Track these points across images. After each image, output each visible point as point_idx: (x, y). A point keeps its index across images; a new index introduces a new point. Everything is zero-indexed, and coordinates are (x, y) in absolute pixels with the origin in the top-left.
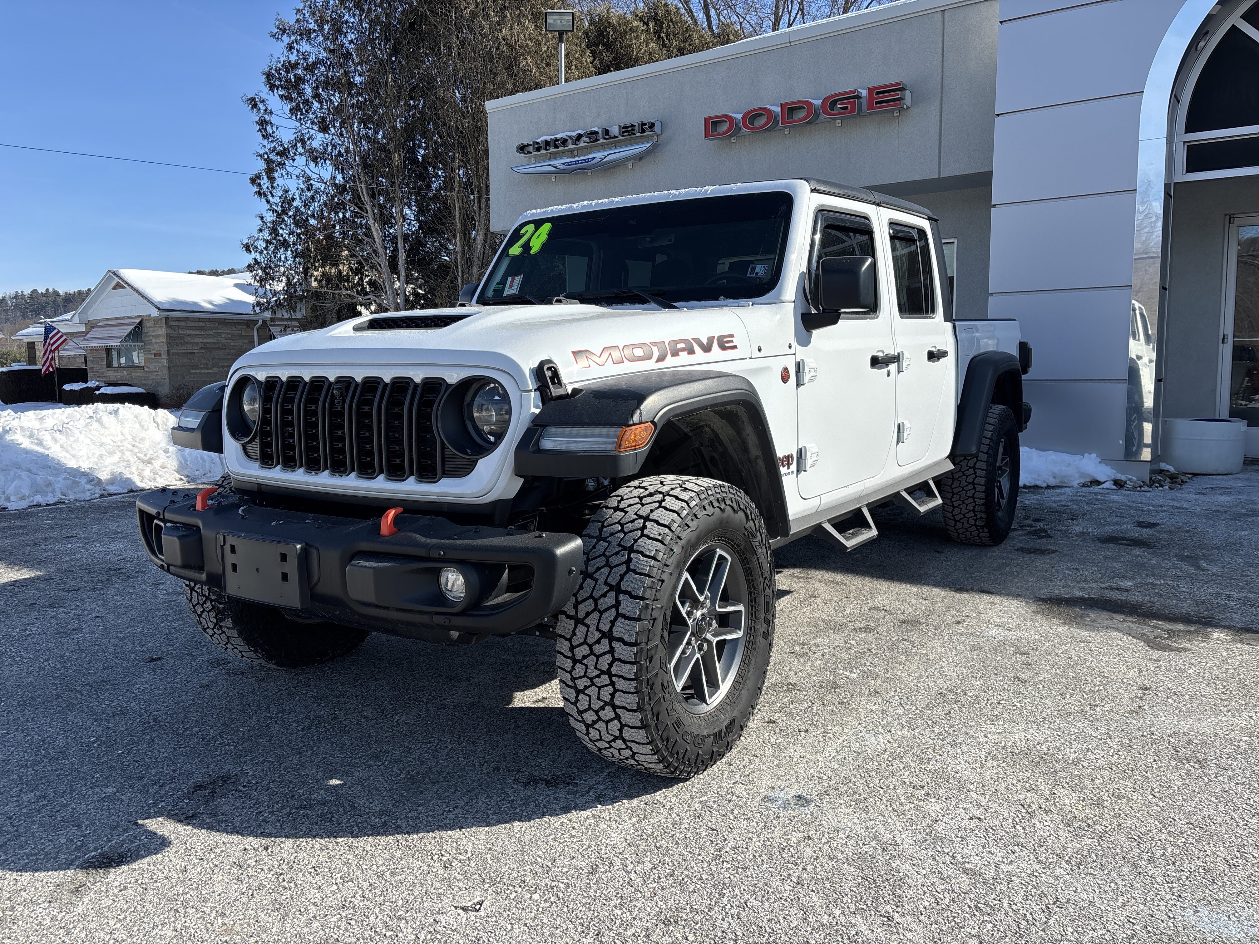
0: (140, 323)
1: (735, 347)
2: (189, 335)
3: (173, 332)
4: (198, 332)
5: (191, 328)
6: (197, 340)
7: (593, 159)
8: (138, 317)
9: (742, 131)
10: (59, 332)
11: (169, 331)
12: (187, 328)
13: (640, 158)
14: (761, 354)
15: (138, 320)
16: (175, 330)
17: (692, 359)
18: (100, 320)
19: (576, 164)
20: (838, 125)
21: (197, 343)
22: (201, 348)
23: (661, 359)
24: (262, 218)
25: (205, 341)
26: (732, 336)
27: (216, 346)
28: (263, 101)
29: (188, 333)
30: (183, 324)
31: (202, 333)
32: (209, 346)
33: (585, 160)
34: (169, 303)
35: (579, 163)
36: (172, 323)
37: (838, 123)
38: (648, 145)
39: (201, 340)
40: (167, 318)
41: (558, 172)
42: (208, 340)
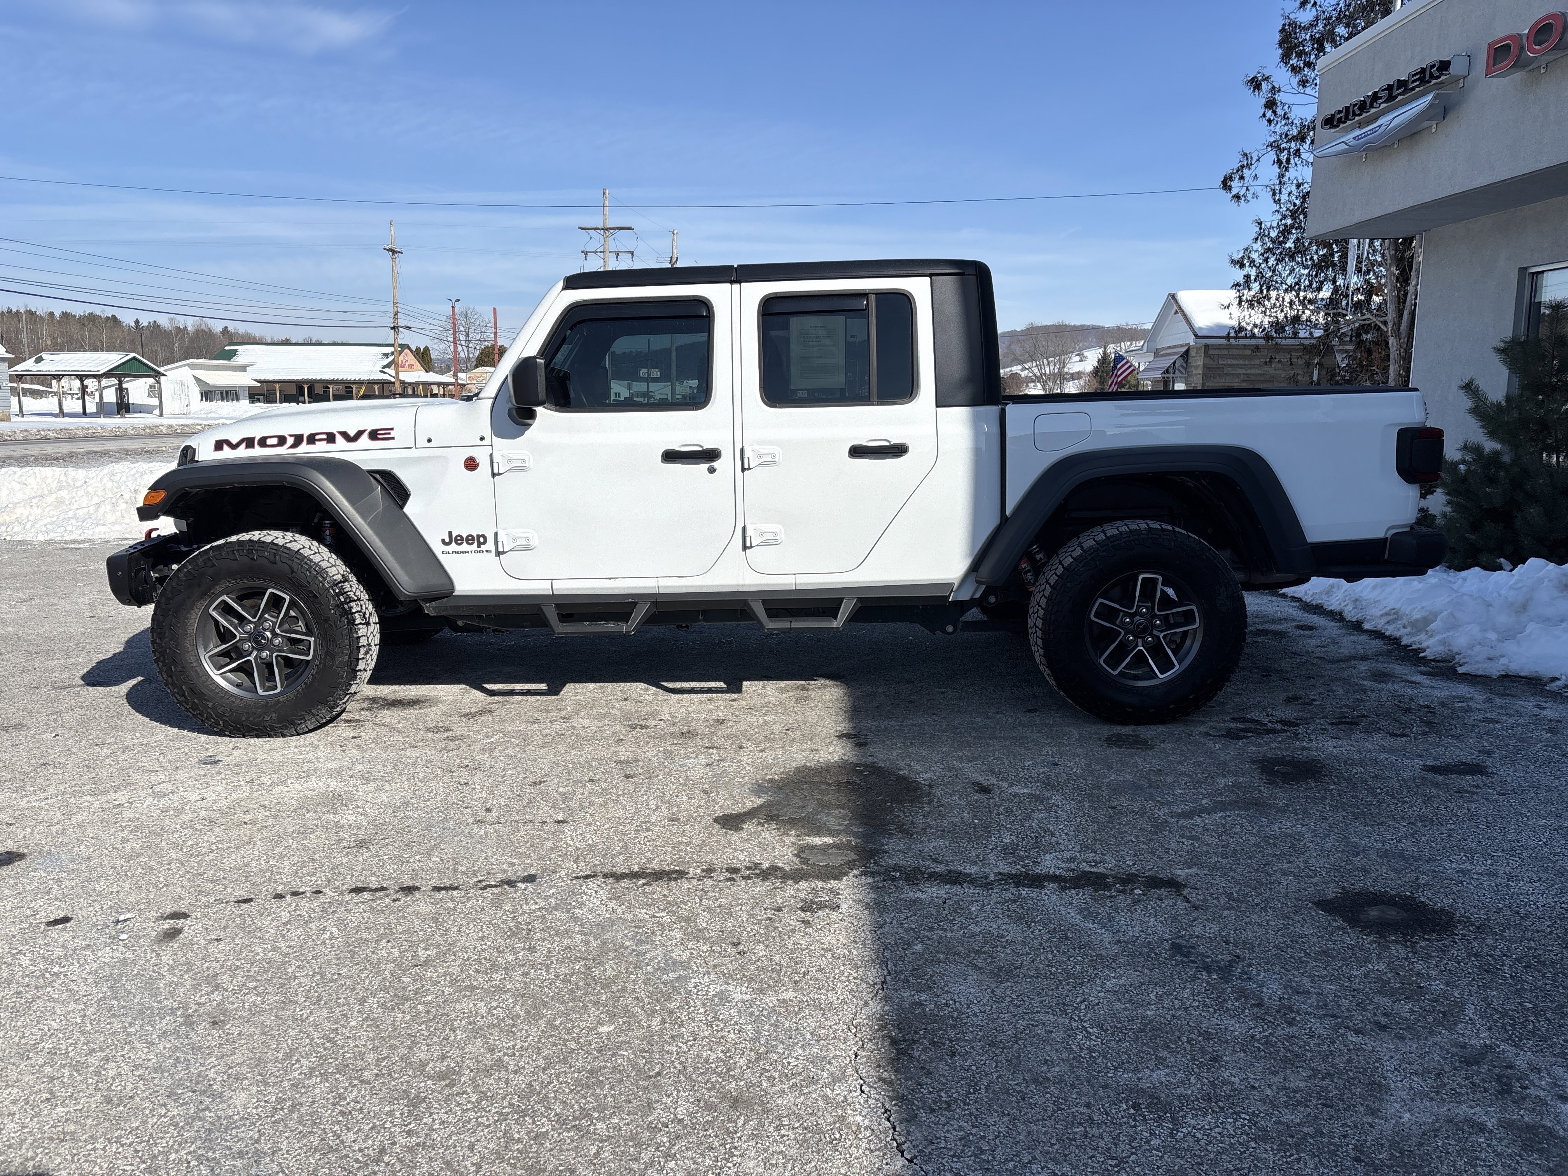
0: (1187, 352)
1: (393, 438)
2: (1230, 366)
3: (1212, 362)
4: (1241, 362)
5: (1233, 357)
6: (1240, 371)
8: (1182, 346)
10: (1127, 362)
11: (1209, 362)
12: (1229, 357)
14: (431, 445)
15: (1184, 349)
16: (1213, 360)
17: (331, 447)
18: (1163, 349)
21: (1238, 375)
22: (1243, 381)
23: (294, 446)
24: (1260, 224)
25: (1249, 372)
26: (392, 429)
27: (1262, 378)
28: (1267, 79)
29: (1229, 362)
30: (1225, 352)
31: (1247, 362)
32: (1252, 378)
34: (1210, 328)
36: (1211, 352)
39: (1244, 371)
40: (1207, 346)
42: (1253, 372)
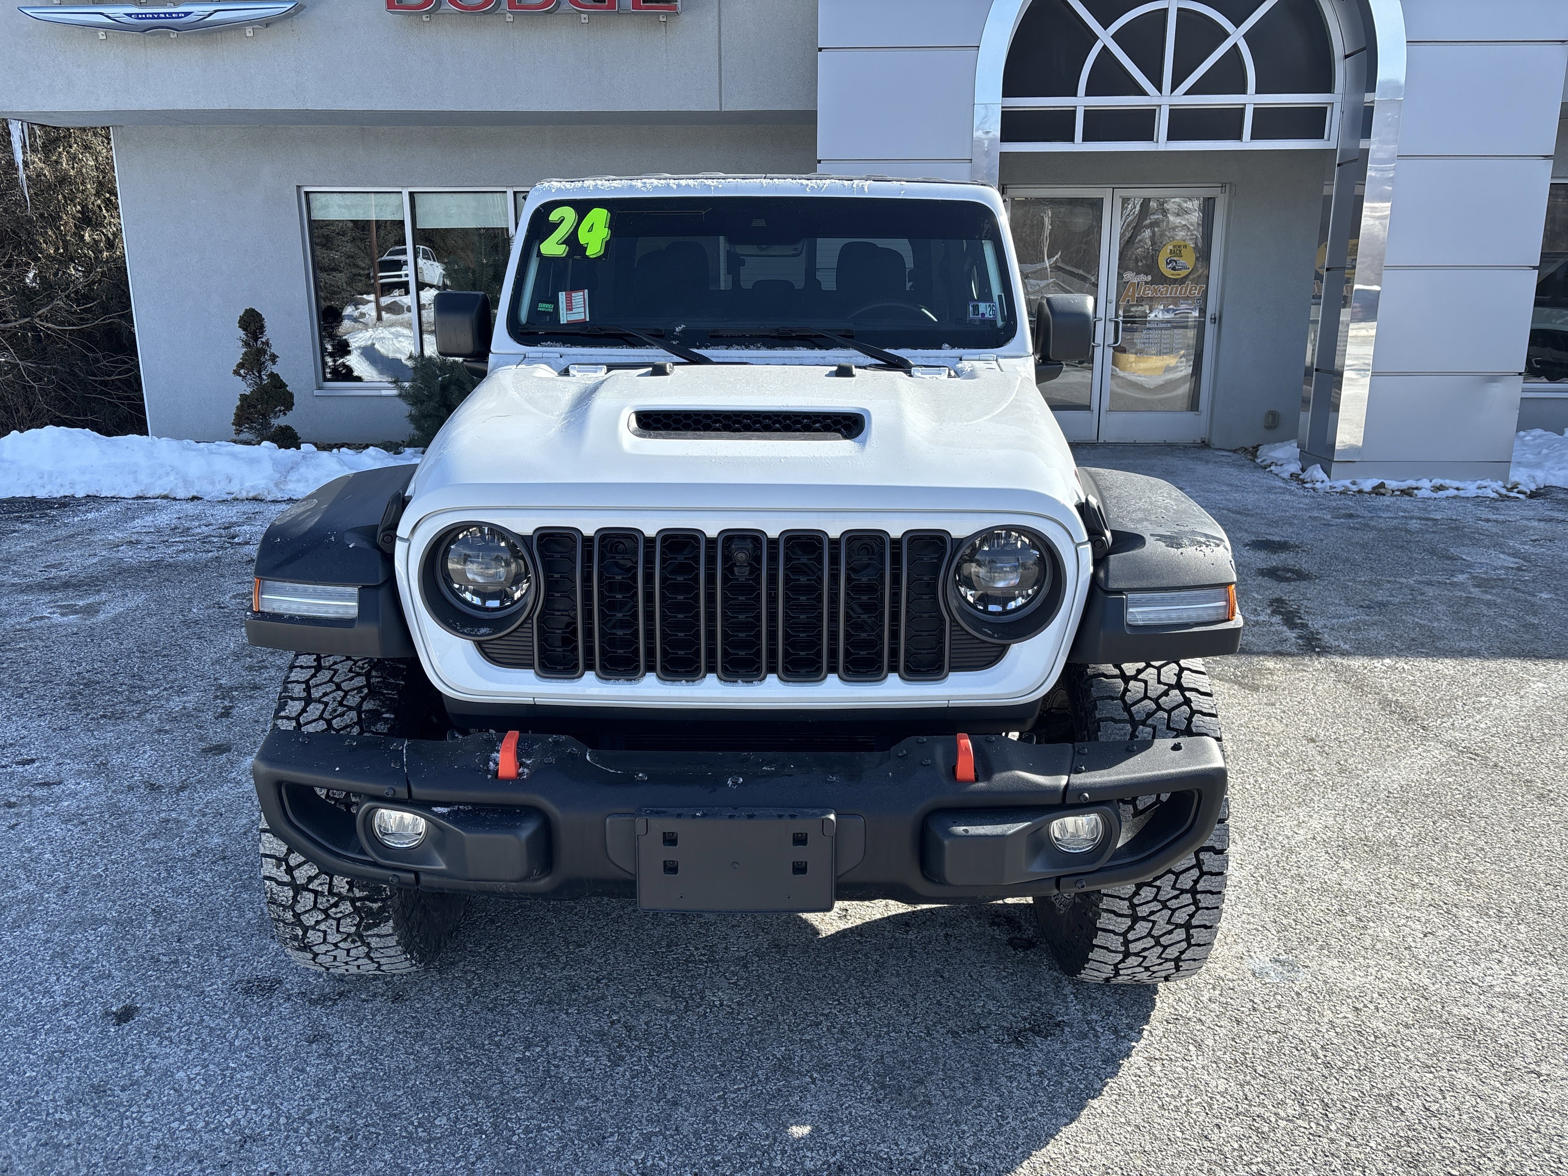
7: (187, 14)
9: (443, 7)
13: (268, 23)
19: (153, 18)
20: (583, 21)
33: (170, 14)
35: (159, 18)
37: (584, 18)
38: (289, 6)
41: (118, 27)
